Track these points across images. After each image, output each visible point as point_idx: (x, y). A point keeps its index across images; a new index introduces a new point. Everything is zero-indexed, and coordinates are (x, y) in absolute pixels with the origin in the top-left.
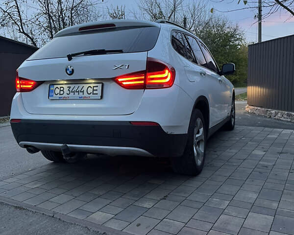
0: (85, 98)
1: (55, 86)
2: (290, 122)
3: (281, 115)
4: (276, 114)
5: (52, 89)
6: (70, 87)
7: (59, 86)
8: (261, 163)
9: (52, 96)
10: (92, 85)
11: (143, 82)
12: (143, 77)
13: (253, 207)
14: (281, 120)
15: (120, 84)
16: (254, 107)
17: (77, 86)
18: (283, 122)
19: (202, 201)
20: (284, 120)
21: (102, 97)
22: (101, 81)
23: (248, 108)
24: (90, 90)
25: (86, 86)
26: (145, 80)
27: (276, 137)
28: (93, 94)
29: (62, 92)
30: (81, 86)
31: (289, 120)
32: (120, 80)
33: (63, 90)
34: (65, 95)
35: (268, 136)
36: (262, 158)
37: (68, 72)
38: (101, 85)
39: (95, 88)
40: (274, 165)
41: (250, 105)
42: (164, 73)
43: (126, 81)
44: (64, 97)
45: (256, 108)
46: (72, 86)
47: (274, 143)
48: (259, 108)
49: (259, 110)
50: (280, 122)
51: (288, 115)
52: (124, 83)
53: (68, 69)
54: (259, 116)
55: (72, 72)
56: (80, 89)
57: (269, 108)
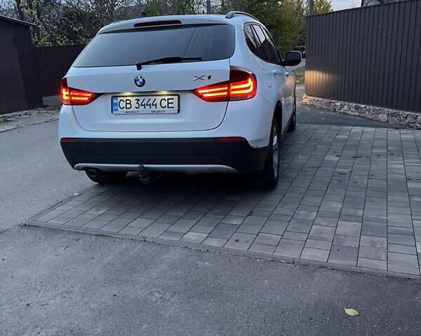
0: (158, 113)
1: (119, 99)
2: (359, 116)
3: (348, 108)
4: (342, 106)
5: (115, 101)
6: (139, 100)
7: (124, 99)
8: (336, 170)
9: (117, 110)
10: (166, 98)
11: (226, 93)
12: (226, 88)
13: (340, 216)
14: (348, 114)
15: (201, 96)
16: (313, 98)
17: (148, 98)
18: (351, 117)
19: (289, 214)
20: (352, 113)
21: (179, 111)
22: (177, 93)
23: (306, 99)
24: (164, 103)
25: (159, 99)
26: (228, 91)
27: (346, 137)
28: (168, 107)
29: (129, 106)
30: (153, 98)
31: (357, 114)
32: (200, 92)
33: (130, 104)
34: (133, 109)
35: (338, 137)
36: (337, 164)
37: (138, 83)
38: (177, 97)
39: (170, 101)
40: (351, 172)
41: (308, 95)
42: (247, 82)
43: (207, 93)
44: (133, 112)
45: (317, 99)
46: (141, 99)
47: (345, 144)
48: (320, 99)
49: (320, 101)
50: (347, 116)
51: (357, 108)
52: (205, 95)
53: (138, 80)
54: (321, 109)
55: (143, 84)
56: (151, 102)
57: (333, 99)
